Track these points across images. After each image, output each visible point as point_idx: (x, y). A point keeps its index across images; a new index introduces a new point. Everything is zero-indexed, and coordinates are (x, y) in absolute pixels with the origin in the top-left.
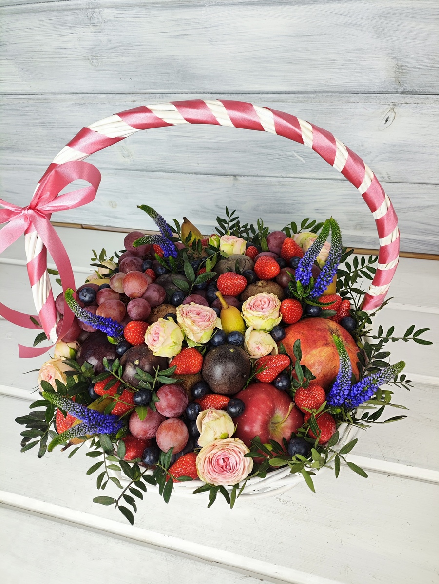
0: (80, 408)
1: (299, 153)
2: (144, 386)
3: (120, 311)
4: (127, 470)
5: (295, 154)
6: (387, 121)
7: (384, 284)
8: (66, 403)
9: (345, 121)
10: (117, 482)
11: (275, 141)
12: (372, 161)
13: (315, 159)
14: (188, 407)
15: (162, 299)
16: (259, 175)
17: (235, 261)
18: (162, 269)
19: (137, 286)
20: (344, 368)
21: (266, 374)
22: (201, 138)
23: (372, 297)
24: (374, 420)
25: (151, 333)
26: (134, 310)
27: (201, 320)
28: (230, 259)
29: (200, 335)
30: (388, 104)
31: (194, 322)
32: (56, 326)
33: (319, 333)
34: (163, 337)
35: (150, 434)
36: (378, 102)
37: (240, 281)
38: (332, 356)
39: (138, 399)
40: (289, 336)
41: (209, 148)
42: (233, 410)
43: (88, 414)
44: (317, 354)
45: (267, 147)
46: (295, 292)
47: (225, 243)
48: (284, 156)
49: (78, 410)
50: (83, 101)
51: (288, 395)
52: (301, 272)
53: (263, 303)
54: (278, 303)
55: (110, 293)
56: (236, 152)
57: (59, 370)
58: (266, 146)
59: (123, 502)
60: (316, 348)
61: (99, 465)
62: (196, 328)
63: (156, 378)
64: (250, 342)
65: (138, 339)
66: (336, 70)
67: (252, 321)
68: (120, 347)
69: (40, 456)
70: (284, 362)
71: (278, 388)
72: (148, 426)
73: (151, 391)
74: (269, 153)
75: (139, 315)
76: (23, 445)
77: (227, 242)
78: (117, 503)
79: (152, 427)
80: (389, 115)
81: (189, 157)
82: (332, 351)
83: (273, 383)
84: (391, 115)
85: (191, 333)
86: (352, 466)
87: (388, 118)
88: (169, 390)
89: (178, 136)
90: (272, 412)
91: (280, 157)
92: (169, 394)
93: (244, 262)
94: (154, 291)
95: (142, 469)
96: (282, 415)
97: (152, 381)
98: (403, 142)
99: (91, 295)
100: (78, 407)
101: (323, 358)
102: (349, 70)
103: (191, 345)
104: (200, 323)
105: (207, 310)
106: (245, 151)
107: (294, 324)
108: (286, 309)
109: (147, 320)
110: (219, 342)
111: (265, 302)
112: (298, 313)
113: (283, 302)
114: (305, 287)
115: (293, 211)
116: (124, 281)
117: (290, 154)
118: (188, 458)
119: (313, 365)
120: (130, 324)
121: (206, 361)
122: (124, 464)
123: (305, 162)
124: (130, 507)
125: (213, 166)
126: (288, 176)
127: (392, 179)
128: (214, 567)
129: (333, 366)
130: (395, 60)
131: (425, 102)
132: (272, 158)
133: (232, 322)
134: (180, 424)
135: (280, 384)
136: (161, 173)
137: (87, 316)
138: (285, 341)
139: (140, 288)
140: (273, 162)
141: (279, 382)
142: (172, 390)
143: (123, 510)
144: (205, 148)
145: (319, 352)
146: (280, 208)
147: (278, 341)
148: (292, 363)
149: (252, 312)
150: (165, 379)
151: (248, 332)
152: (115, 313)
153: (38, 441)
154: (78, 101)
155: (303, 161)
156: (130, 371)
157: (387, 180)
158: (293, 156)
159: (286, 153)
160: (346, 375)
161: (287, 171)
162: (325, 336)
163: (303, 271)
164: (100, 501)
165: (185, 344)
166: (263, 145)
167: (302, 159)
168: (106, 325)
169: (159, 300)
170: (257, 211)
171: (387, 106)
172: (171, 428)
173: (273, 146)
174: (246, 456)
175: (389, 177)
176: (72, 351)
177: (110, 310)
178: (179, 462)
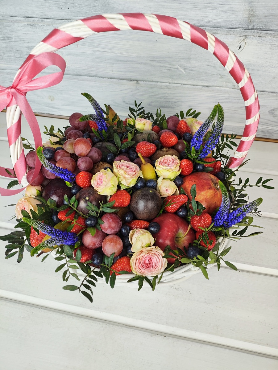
0: (50, 228)
1: (181, 67)
2: (92, 214)
3: (73, 165)
4: (84, 268)
5: (179, 67)
6: (240, 48)
7: (245, 151)
8: (40, 225)
10: (76, 276)
11: (166, 58)
13: (192, 72)
14: (122, 227)
15: (100, 158)
16: (154, 81)
17: (147, 135)
18: (97, 139)
19: (84, 148)
20: (225, 202)
21: (173, 207)
22: (116, 53)
23: (236, 159)
24: (241, 235)
25: (97, 179)
26: (82, 164)
27: (130, 171)
28: (144, 133)
29: (129, 181)
30: (241, 36)
31: (125, 172)
32: (26, 174)
33: (205, 181)
34: (105, 181)
35: (97, 245)
36: (235, 34)
37: (152, 147)
38: (214, 196)
39: (89, 222)
40: (185, 183)
41: (121, 61)
42: (152, 229)
43: (55, 232)
44: (205, 195)
45: (160, 62)
46: (190, 155)
47: (139, 123)
48: (172, 69)
49: (49, 230)
50: (33, 23)
51: (185, 220)
52: (196, 141)
53: (169, 161)
54: (179, 161)
55: (64, 153)
56: (139, 64)
57: (31, 204)
58: (160, 61)
59: (83, 289)
60: (204, 190)
61: (62, 266)
62: (127, 176)
63: (101, 209)
64: (161, 186)
65: (86, 184)
66: (210, 10)
67: (162, 173)
68: (73, 189)
69: (19, 262)
70: (183, 199)
71: (180, 216)
72: (96, 239)
73: (96, 217)
74: (161, 66)
75: (86, 168)
76: (6, 254)
77: (140, 122)
78: (80, 289)
79: (98, 240)
80: (241, 44)
81: (106, 66)
82: (214, 192)
83: (176, 213)
84: (243, 44)
85: (124, 179)
86: (227, 263)
87: (241, 46)
88: (110, 216)
89: (100, 51)
90: (177, 231)
91: (169, 69)
92: (110, 219)
93: (153, 135)
94: (95, 152)
95: (92, 268)
96: (183, 232)
97: (98, 211)
98: (249, 63)
99: (51, 154)
100: (48, 227)
101: (208, 197)
102: (219, 11)
103: (123, 188)
104: (130, 173)
105: (133, 165)
106: (145, 64)
107: (187, 175)
108: (184, 165)
109: (92, 171)
110: (141, 186)
111: (170, 161)
112: (191, 169)
113: (182, 161)
114: (197, 152)
115: (175, 107)
116: (74, 145)
117: (175, 67)
118: (124, 260)
119: (202, 201)
120: (81, 173)
121: (133, 198)
122: (81, 265)
123: (185, 73)
124: (88, 292)
125: (123, 73)
126: (173, 82)
128: (134, 330)
129: (214, 202)
130: (249, 5)
131: (266, 36)
132: (163, 69)
133: (149, 174)
134: (118, 238)
135: (181, 213)
136: (86, 77)
137: (51, 167)
138: (183, 186)
139: (86, 149)
140: (164, 72)
141: (180, 212)
142: (112, 217)
143: (84, 293)
144: (118, 60)
145: (206, 193)
146: (166, 104)
147: (179, 186)
148: (189, 200)
149: (162, 167)
150: (107, 209)
151: (160, 180)
152: (69, 166)
153: (17, 252)
154: (30, 23)
155: (184, 72)
156: (82, 204)
157: (237, 88)
158: (177, 68)
159: (173, 66)
160: (227, 207)
161: (173, 79)
162: (209, 183)
163: (197, 140)
164: (68, 288)
165: (119, 187)
166: (158, 60)
167: (183, 71)
168: (64, 173)
169: (98, 158)
170: (151, 106)
171: (241, 38)
172: (113, 241)
173: (164, 61)
174: (163, 257)
176: (38, 191)
177: (66, 163)
178: (118, 263)
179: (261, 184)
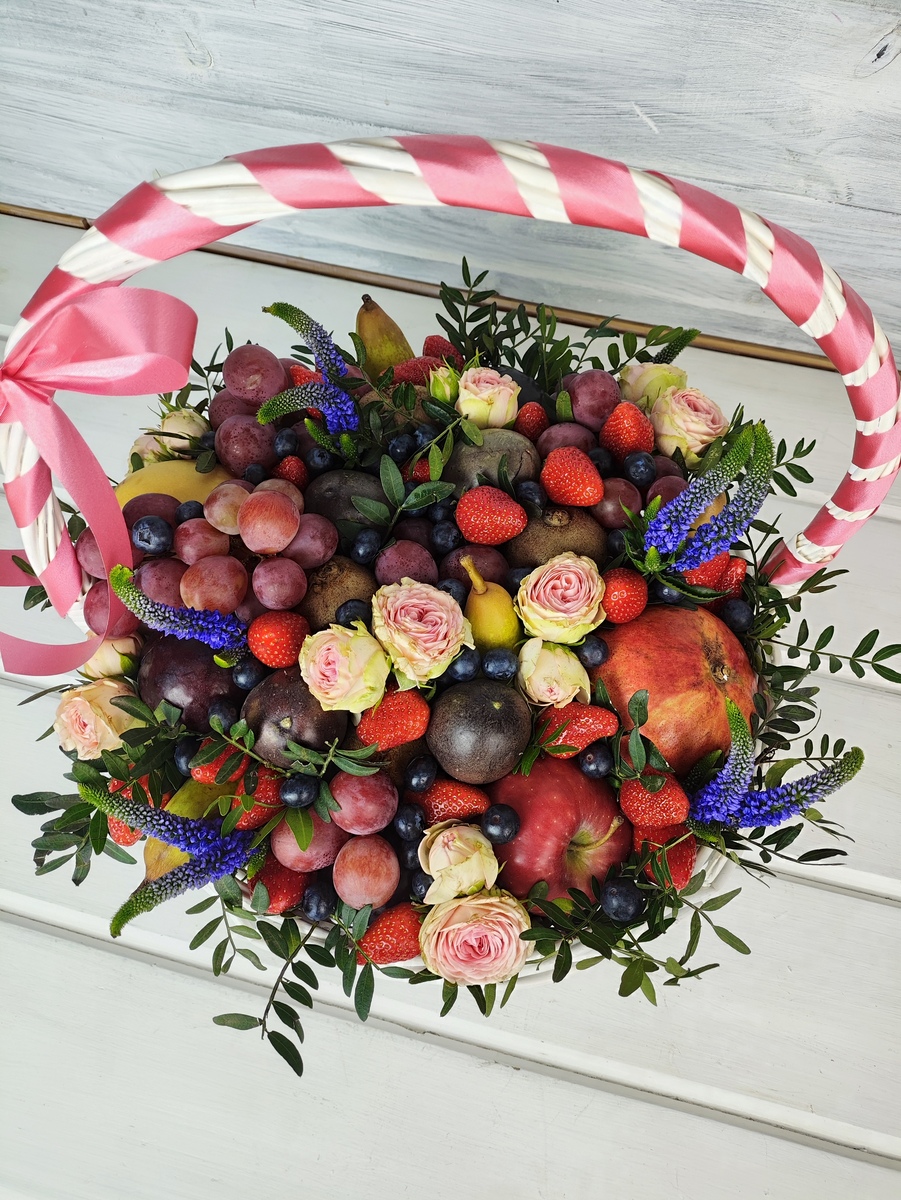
1: (646, 109)
2: (302, 771)
3: (237, 588)
4: (276, 942)
5: (638, 110)
6: (879, 56)
9: (775, 42)
10: (252, 958)
11: (591, 70)
12: (819, 151)
13: (685, 129)
14: (397, 816)
17: (498, 456)
21: (565, 742)
22: (401, 38)
24: (777, 849)
25: (317, 661)
28: (486, 448)
29: (423, 666)
30: (893, 11)
31: (415, 641)
33: (682, 658)
34: (347, 677)
35: (318, 865)
39: (291, 797)
40: (616, 658)
41: (418, 66)
44: (676, 709)
45: (568, 83)
46: (639, 562)
47: (473, 396)
48: (609, 112)
51: (608, 793)
53: (564, 584)
54: (598, 588)
55: (208, 536)
56: (488, 84)
57: (104, 714)
58: (567, 80)
59: (275, 1023)
60: (674, 692)
61: (212, 926)
62: (418, 655)
63: (326, 764)
64: (534, 678)
65: (283, 659)
67: (539, 627)
68: (241, 672)
69: (77, 881)
71: (590, 777)
72: (314, 853)
73: (315, 777)
74: (571, 99)
75: (283, 603)
76: (39, 862)
77: (476, 394)
78: (264, 1026)
79: (323, 853)
80: (889, 40)
81: (363, 82)
82: (708, 699)
83: (577, 762)
84: (895, 43)
86: (724, 934)
87: (885, 48)
88: (360, 787)
90: (574, 828)
91: (599, 111)
92: (360, 797)
93: (519, 458)
94: (313, 537)
96: (592, 831)
97: (321, 762)
99: (163, 539)
101: (687, 715)
106: (510, 86)
108: (617, 603)
110: (464, 675)
111: (568, 581)
115: (611, 244)
117: (625, 106)
118: (400, 921)
119: (664, 729)
121: (437, 720)
122: (265, 929)
123: (657, 132)
124: (290, 1034)
125: (424, 112)
127: (856, 201)
132: (579, 110)
134: (383, 856)
135: (592, 767)
136: (289, 114)
138: (607, 669)
139: (281, 538)
140: (579, 121)
141: (590, 764)
143: (278, 1041)
144: (408, 64)
145: (680, 703)
146: (580, 234)
147: (591, 670)
148: (623, 728)
149: (542, 610)
150: (352, 767)
151: (530, 651)
153: (72, 855)
155: (655, 129)
156: (270, 736)
157: (845, 201)
158: (631, 113)
159: (614, 103)
161: (611, 148)
162: (694, 665)
163: (669, 531)
164: (229, 1022)
165: (392, 682)
166: (558, 75)
167: (651, 124)
169: (324, 556)
170: (525, 234)
171: (891, 18)
172: (367, 869)
173: (584, 81)
174: (524, 936)
175: (850, 195)
176: (126, 659)
179: (869, 656)
